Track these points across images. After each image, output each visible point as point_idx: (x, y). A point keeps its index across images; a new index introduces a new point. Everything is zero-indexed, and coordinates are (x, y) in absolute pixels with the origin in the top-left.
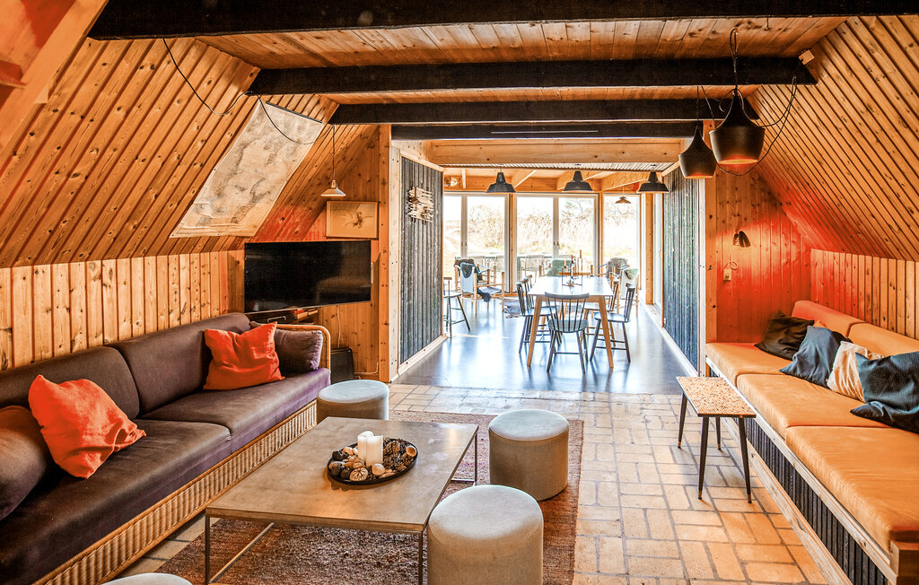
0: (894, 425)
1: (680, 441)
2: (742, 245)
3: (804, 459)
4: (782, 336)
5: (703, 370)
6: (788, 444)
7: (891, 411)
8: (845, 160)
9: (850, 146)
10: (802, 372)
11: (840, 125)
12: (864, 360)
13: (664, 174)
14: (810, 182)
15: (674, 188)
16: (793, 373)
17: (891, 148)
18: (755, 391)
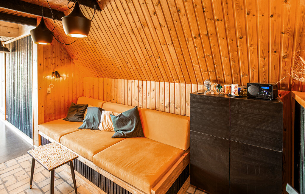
0: (127, 137)
1: (31, 184)
2: (57, 77)
3: (104, 167)
4: (75, 113)
5: (37, 138)
6: (95, 163)
7: (125, 133)
8: (106, 43)
9: (110, 38)
10: (88, 127)
11: (107, 29)
12: (114, 117)
13: (6, 43)
14: (88, 51)
15: (14, 50)
16: (85, 128)
17: (125, 40)
18: (71, 143)
